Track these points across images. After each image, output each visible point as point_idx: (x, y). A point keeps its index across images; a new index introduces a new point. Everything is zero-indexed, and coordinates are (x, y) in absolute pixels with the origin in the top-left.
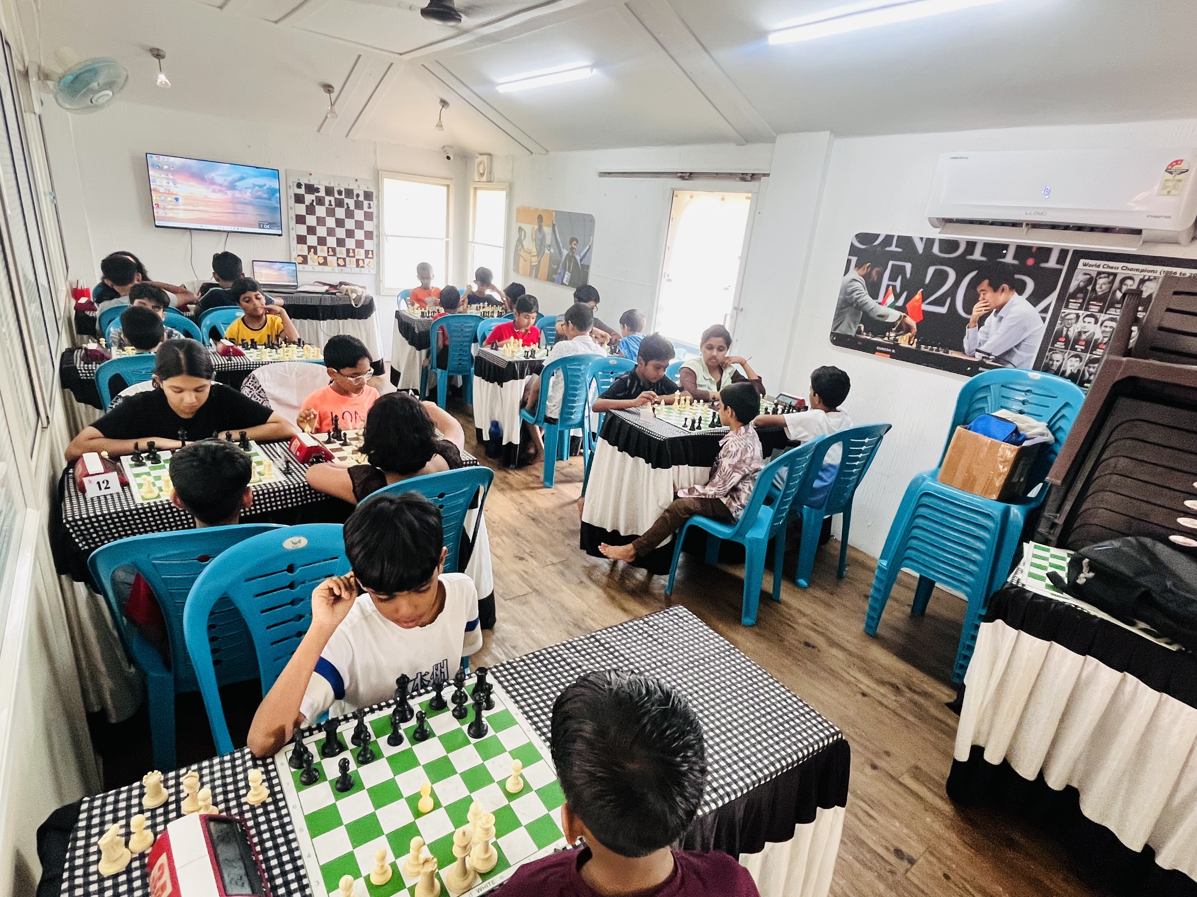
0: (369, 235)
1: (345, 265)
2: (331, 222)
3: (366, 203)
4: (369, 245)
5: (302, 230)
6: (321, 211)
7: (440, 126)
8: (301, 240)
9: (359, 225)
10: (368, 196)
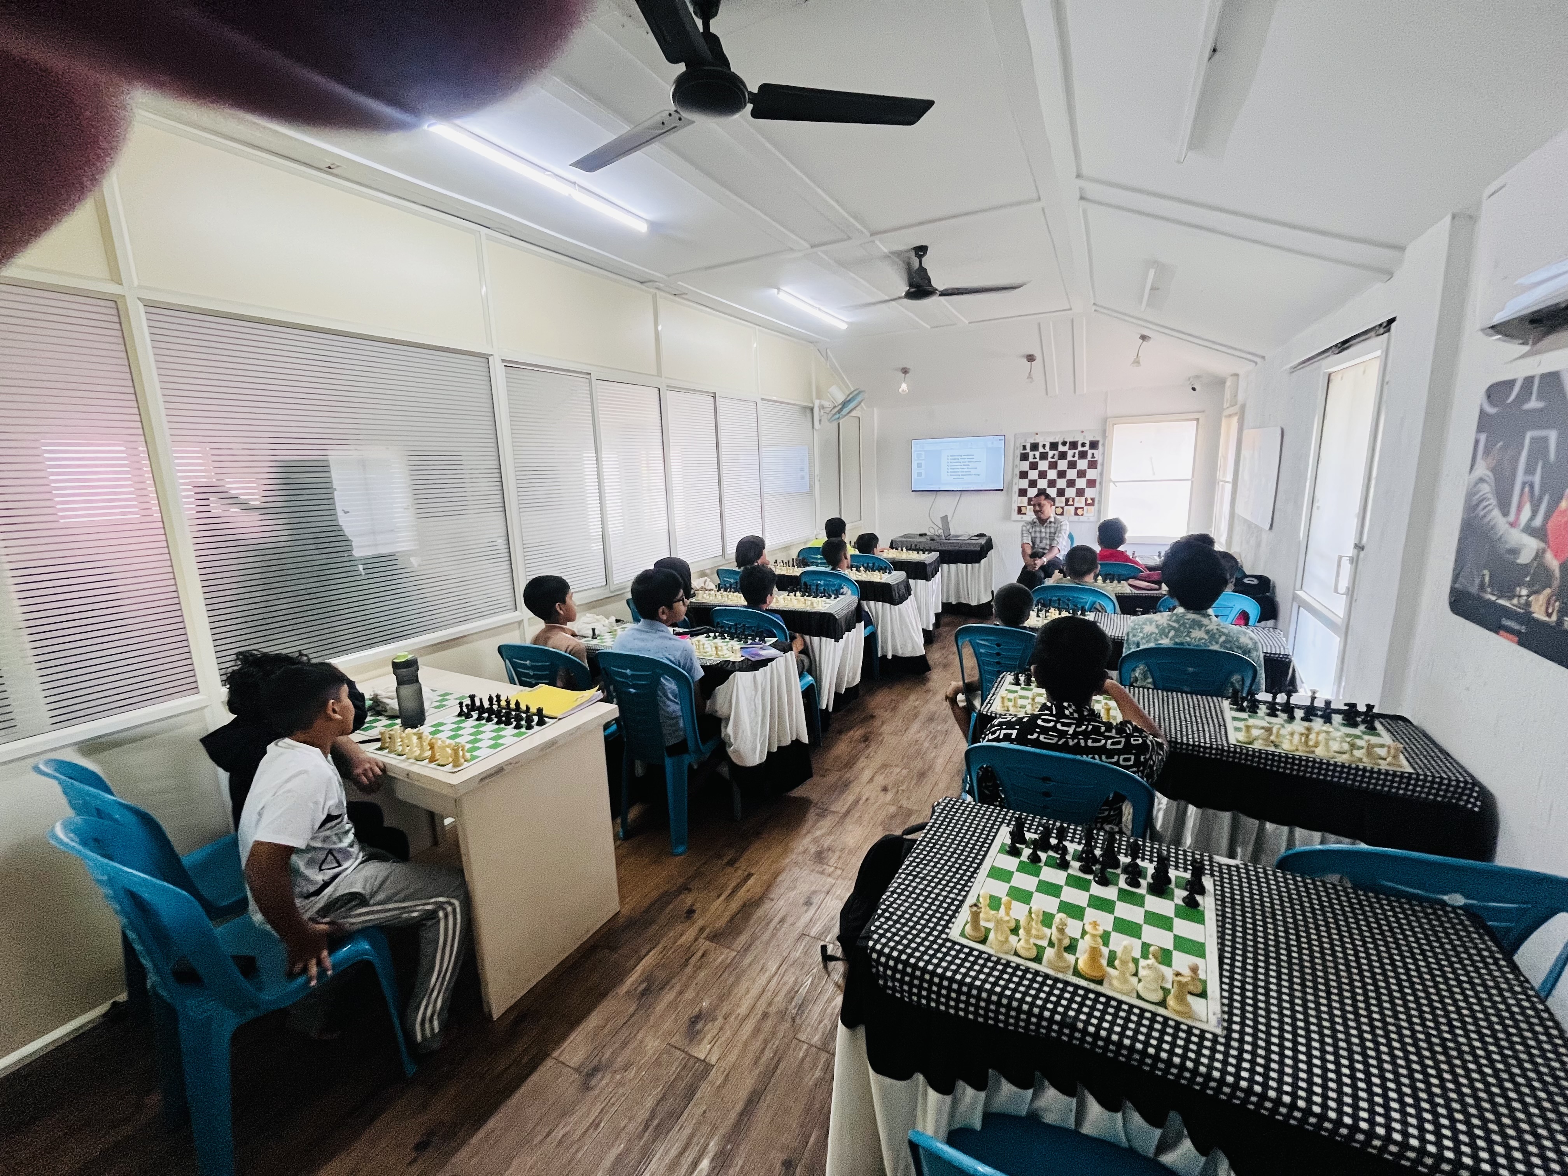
0: (1091, 483)
1: (1062, 514)
2: (1052, 474)
3: (1090, 452)
4: (1090, 493)
5: (1024, 484)
6: (1043, 465)
7: (1137, 362)
8: (1023, 493)
9: (1081, 474)
10: (1094, 445)
